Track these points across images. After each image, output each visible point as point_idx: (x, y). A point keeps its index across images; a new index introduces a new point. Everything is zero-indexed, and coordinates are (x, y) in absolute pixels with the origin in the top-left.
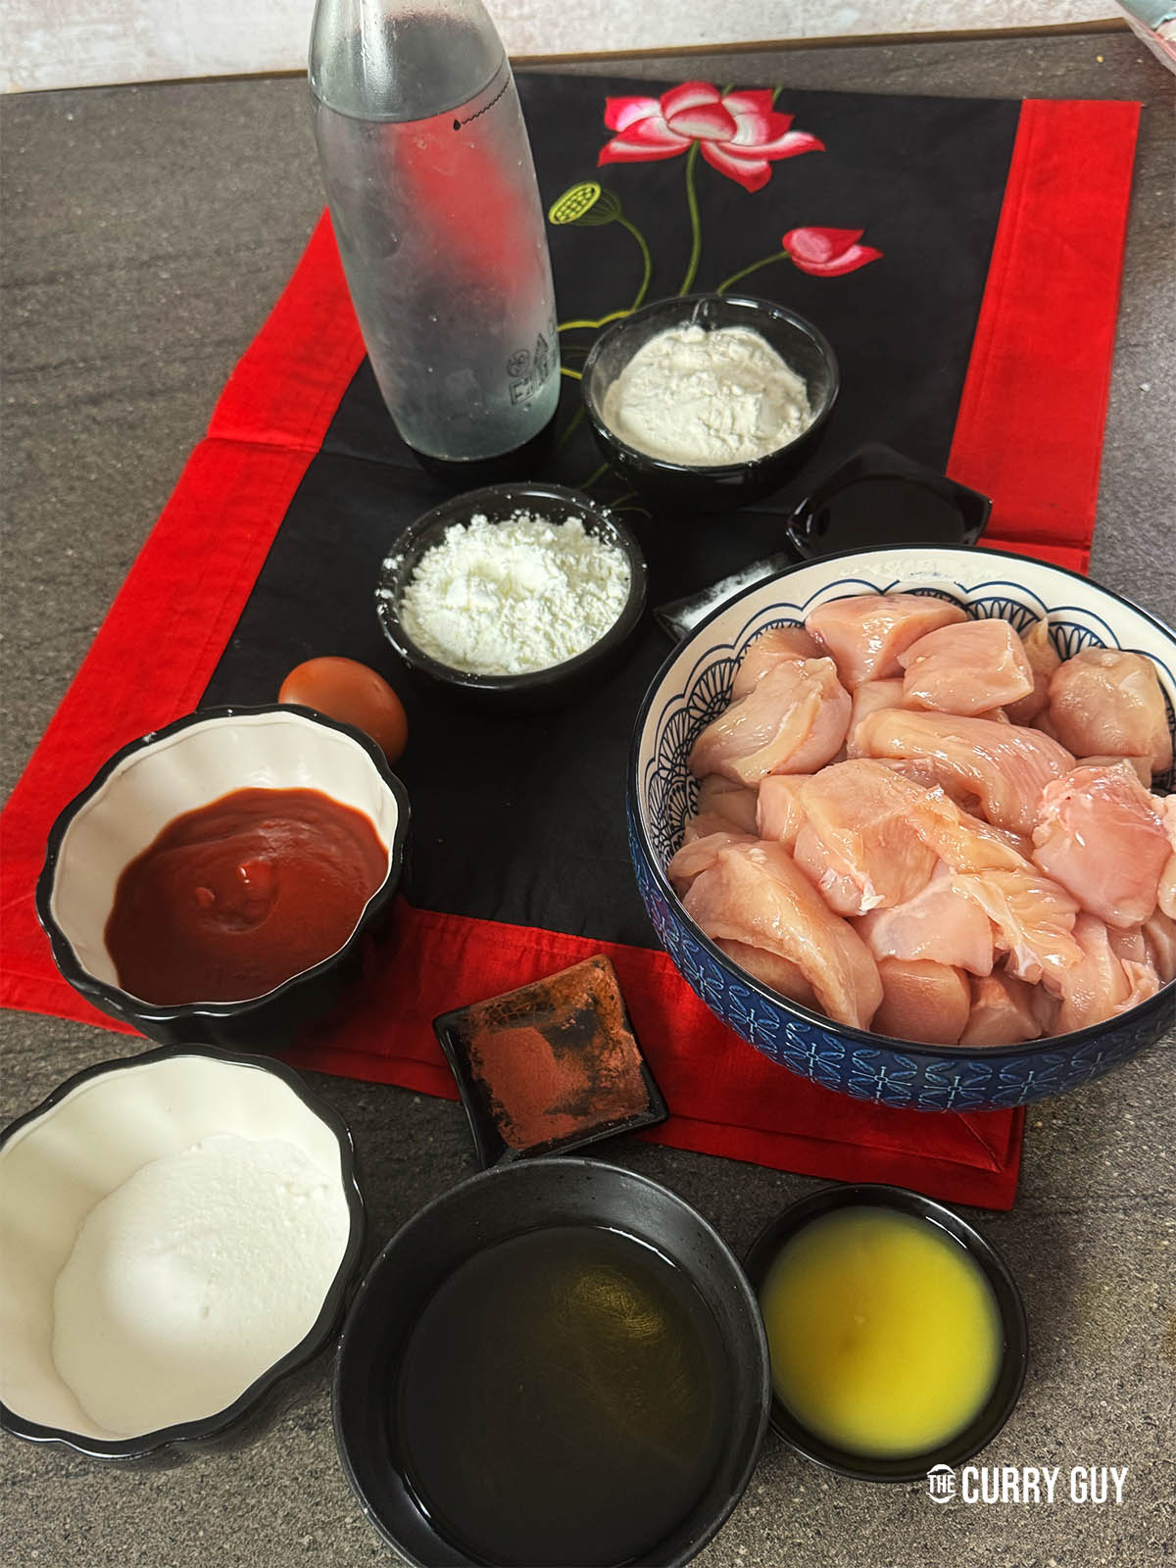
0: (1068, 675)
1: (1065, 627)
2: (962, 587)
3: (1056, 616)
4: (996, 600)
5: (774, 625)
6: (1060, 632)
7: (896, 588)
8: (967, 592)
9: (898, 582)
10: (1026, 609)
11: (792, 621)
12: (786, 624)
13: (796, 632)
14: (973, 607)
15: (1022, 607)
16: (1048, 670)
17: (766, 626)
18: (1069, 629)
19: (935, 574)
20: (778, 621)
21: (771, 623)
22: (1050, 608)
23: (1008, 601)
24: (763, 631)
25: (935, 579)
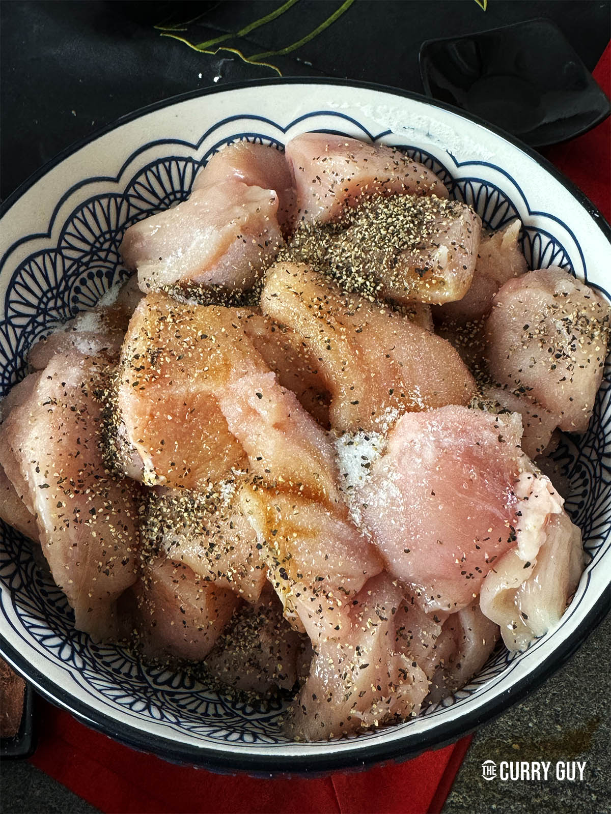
0: (515, 289)
1: (543, 237)
2: (453, 158)
3: (533, 221)
4: (485, 183)
5: (251, 139)
6: (537, 239)
7: (386, 139)
8: (458, 165)
9: (389, 132)
10: (511, 204)
11: (273, 140)
12: (265, 141)
13: (271, 154)
14: (462, 184)
15: (507, 199)
16: (501, 277)
17: (240, 136)
18: (545, 240)
19: (428, 135)
20: (256, 136)
21: (247, 135)
22: (532, 210)
23: (496, 188)
24: (237, 141)
25: (427, 141)
